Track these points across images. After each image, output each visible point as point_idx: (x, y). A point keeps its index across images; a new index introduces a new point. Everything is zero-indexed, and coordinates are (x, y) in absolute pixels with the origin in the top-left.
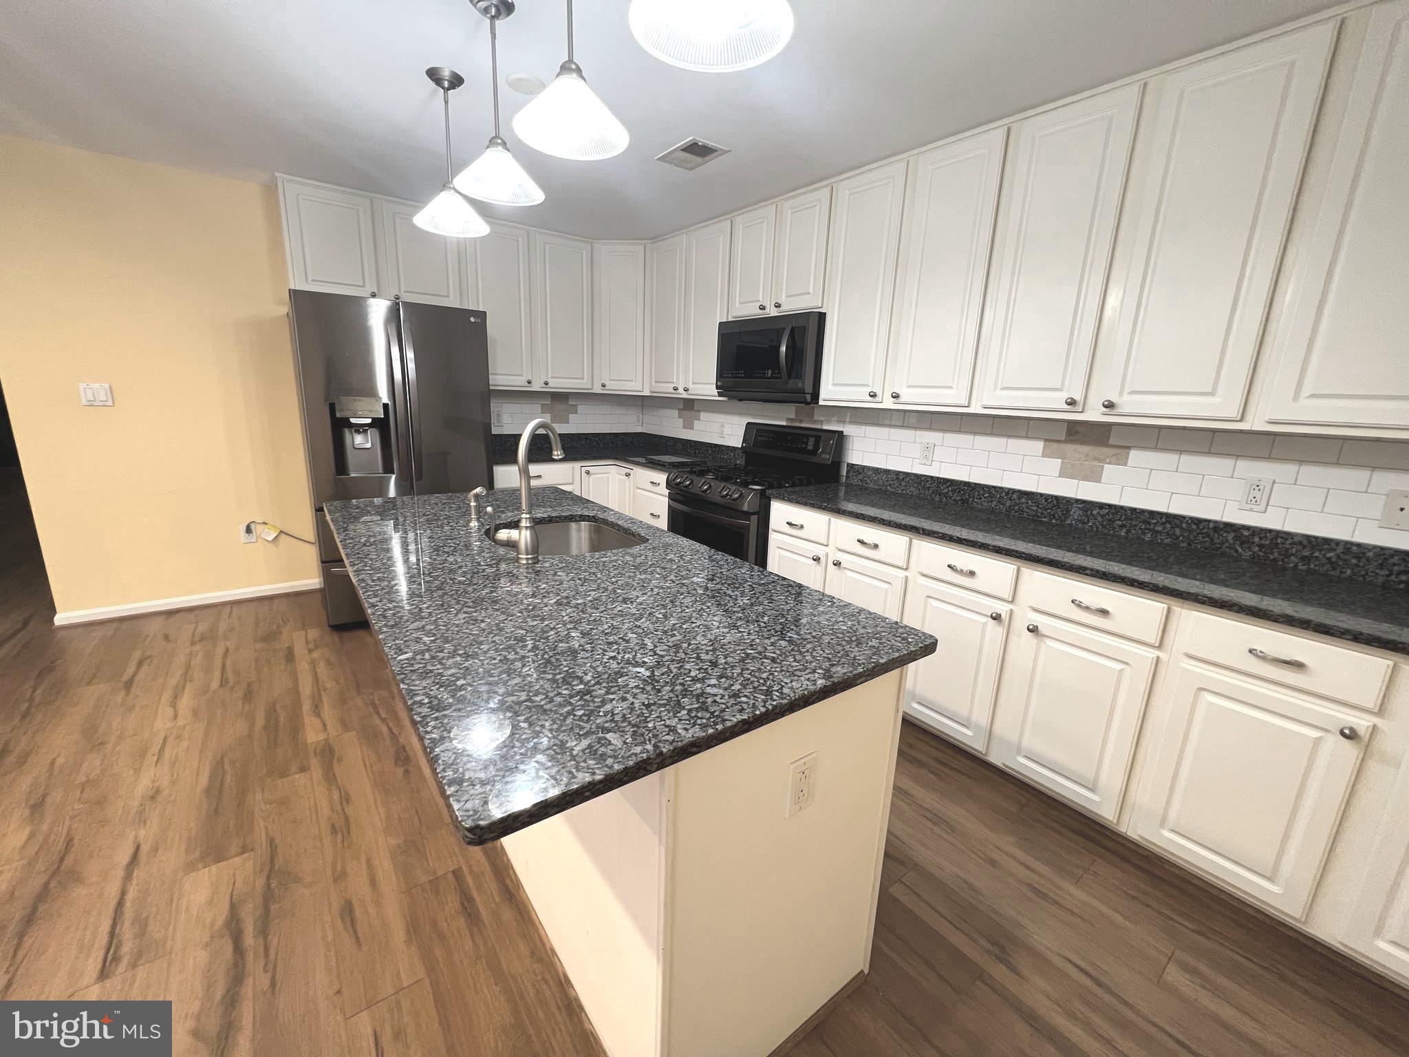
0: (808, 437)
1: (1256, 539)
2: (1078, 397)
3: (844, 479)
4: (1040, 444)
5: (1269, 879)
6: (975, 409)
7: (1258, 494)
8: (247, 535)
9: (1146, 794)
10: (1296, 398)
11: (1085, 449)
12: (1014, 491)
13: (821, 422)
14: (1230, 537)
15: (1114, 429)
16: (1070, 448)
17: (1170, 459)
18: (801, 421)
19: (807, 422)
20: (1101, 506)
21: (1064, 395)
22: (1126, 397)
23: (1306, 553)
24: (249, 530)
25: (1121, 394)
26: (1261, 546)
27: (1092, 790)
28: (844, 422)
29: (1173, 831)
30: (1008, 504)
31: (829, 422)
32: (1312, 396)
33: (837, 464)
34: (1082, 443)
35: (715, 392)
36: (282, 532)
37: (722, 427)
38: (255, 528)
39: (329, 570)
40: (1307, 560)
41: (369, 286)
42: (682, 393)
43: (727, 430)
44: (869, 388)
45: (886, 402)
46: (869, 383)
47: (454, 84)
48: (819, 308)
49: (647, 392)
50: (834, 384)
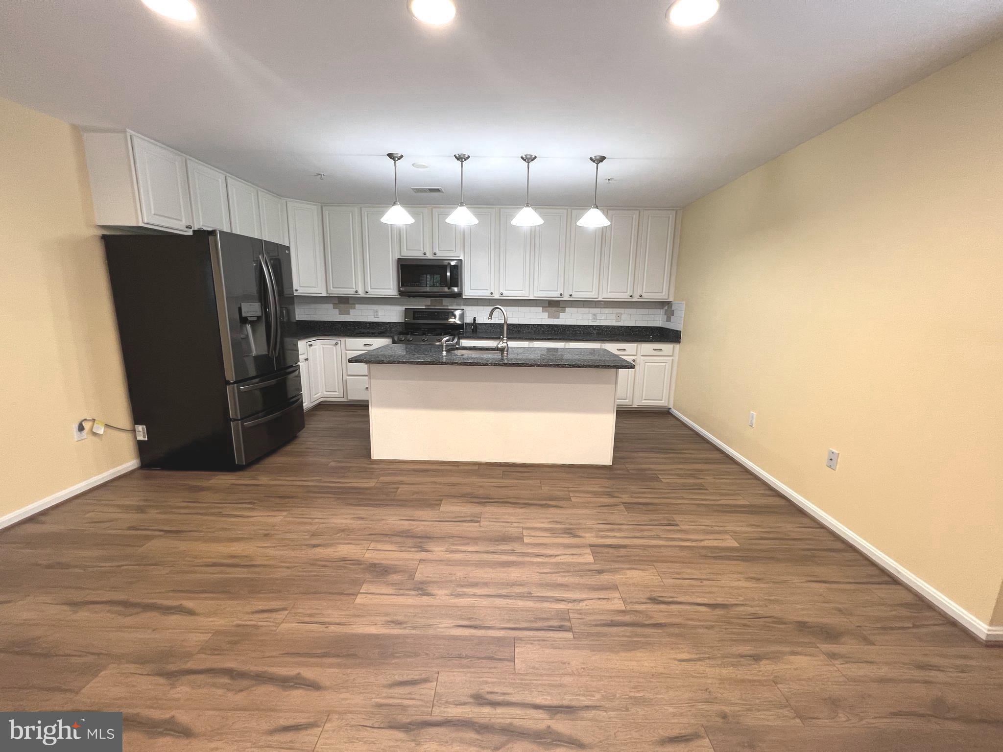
2: (562, 293)
4: (541, 308)
7: (595, 317)
8: (79, 433)
10: (607, 292)
11: (554, 309)
12: (536, 325)
13: (447, 306)
16: (549, 309)
17: (575, 310)
18: (435, 306)
19: (441, 306)
21: (559, 293)
22: (574, 293)
24: (81, 428)
28: (464, 305)
30: (534, 329)
31: (452, 305)
32: (610, 292)
33: (462, 324)
34: (556, 307)
35: (397, 293)
36: (106, 425)
37: (377, 312)
38: (87, 426)
39: (242, 425)
40: (606, 331)
41: (184, 220)
42: (361, 294)
43: (380, 314)
44: (489, 291)
45: (497, 296)
46: (489, 289)
47: (399, 159)
48: (459, 257)
49: (324, 294)
50: (471, 290)
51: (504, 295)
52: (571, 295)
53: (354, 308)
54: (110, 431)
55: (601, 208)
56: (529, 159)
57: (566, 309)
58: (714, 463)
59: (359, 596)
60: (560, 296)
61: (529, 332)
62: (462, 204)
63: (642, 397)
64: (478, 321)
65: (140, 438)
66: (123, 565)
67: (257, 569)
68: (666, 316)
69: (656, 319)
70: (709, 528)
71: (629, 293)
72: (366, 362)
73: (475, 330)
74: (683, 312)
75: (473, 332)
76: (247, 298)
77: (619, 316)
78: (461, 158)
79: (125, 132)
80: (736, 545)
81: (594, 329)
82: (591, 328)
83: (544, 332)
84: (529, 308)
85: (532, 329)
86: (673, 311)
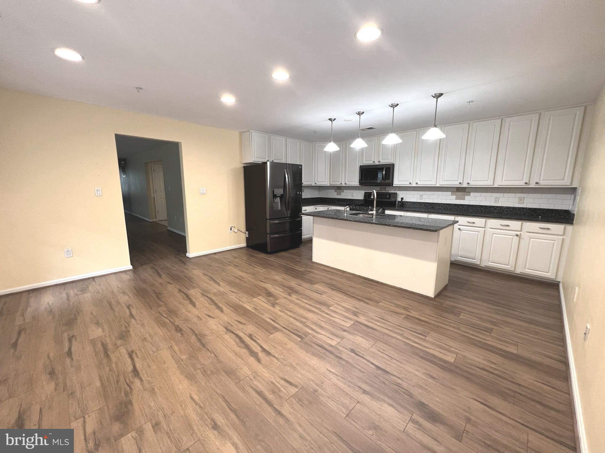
0: (387, 195)
1: (497, 208)
2: (461, 182)
3: (397, 205)
4: (450, 193)
5: (508, 265)
6: (438, 185)
7: (497, 199)
8: (230, 230)
9: (485, 257)
10: (502, 181)
11: (461, 193)
12: (445, 204)
13: (389, 191)
14: (493, 208)
16: (457, 193)
17: (479, 194)
18: (382, 191)
19: (385, 191)
20: (466, 205)
21: (459, 182)
22: (471, 182)
23: (506, 210)
25: (470, 181)
26: (498, 210)
27: (474, 259)
28: (396, 190)
29: (491, 262)
30: (444, 207)
31: (391, 191)
32: (505, 180)
33: (396, 201)
35: (359, 184)
36: (238, 230)
37: (353, 194)
38: (233, 228)
39: (270, 236)
40: (507, 211)
41: (267, 158)
42: (344, 185)
43: (354, 195)
44: (409, 182)
45: (414, 185)
46: (409, 180)
47: (334, 120)
48: (392, 162)
49: (328, 185)
50: (398, 181)
51: (418, 184)
53: (343, 192)
54: (239, 232)
55: (439, 126)
56: (394, 106)
57: (471, 193)
59: (256, 298)
61: (440, 209)
63: (525, 266)
64: (404, 200)
65: (247, 236)
67: (242, 282)
69: (564, 204)
70: (447, 347)
72: (313, 216)
73: (401, 206)
75: (400, 206)
76: (278, 187)
77: (521, 200)
79: (250, 131)
83: (451, 210)
84: (441, 192)
85: (442, 206)
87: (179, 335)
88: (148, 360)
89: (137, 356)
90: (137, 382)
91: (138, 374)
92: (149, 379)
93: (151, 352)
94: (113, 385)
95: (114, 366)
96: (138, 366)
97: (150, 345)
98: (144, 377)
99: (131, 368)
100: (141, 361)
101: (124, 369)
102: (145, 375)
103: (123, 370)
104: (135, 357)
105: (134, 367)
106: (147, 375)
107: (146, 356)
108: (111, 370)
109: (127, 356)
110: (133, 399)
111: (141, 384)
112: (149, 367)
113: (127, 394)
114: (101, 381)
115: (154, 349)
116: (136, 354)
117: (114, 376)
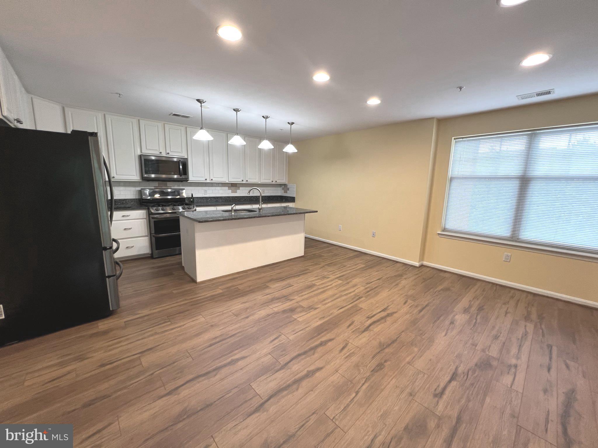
4: (227, 188)
15: (237, 184)
16: (232, 188)
18: (162, 187)
32: (264, 179)
34: (234, 187)
35: (140, 179)
44: (204, 178)
45: (209, 181)
46: (204, 177)
48: (184, 157)
50: (193, 177)
52: (247, 181)
57: (240, 188)
58: (326, 248)
60: (242, 181)
62: (237, 134)
66: (156, 372)
68: (283, 191)
69: (279, 192)
71: (271, 180)
74: (295, 189)
78: (236, 110)
80: (364, 266)
81: (254, 198)
82: (253, 198)
86: (289, 188)
87: (386, 364)
88: (436, 374)
89: (438, 386)
90: (460, 370)
91: (454, 374)
92: (452, 363)
93: (426, 376)
94: (477, 386)
95: (463, 401)
96: (447, 378)
97: (417, 384)
98: (453, 368)
99: (454, 383)
100: (441, 380)
101: (459, 388)
102: (451, 368)
103: (461, 389)
104: (440, 389)
105: (450, 381)
106: (450, 366)
107: (433, 378)
108: (469, 400)
109: (445, 397)
110: (473, 365)
111: (460, 366)
112: (442, 369)
113: (474, 371)
114: (484, 400)
115: (421, 376)
116: (435, 390)
117: (471, 392)
